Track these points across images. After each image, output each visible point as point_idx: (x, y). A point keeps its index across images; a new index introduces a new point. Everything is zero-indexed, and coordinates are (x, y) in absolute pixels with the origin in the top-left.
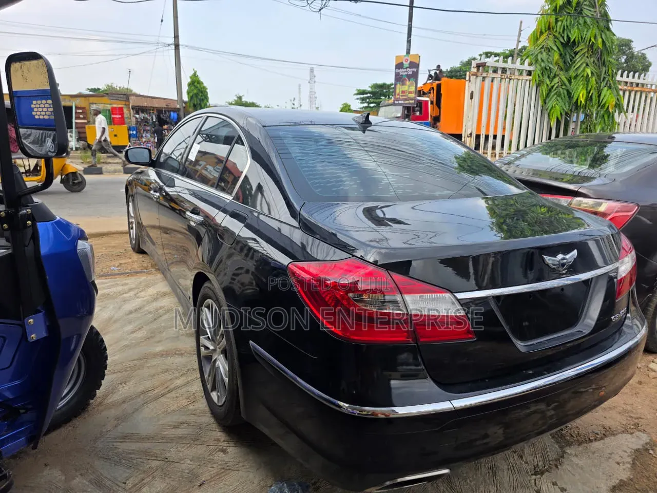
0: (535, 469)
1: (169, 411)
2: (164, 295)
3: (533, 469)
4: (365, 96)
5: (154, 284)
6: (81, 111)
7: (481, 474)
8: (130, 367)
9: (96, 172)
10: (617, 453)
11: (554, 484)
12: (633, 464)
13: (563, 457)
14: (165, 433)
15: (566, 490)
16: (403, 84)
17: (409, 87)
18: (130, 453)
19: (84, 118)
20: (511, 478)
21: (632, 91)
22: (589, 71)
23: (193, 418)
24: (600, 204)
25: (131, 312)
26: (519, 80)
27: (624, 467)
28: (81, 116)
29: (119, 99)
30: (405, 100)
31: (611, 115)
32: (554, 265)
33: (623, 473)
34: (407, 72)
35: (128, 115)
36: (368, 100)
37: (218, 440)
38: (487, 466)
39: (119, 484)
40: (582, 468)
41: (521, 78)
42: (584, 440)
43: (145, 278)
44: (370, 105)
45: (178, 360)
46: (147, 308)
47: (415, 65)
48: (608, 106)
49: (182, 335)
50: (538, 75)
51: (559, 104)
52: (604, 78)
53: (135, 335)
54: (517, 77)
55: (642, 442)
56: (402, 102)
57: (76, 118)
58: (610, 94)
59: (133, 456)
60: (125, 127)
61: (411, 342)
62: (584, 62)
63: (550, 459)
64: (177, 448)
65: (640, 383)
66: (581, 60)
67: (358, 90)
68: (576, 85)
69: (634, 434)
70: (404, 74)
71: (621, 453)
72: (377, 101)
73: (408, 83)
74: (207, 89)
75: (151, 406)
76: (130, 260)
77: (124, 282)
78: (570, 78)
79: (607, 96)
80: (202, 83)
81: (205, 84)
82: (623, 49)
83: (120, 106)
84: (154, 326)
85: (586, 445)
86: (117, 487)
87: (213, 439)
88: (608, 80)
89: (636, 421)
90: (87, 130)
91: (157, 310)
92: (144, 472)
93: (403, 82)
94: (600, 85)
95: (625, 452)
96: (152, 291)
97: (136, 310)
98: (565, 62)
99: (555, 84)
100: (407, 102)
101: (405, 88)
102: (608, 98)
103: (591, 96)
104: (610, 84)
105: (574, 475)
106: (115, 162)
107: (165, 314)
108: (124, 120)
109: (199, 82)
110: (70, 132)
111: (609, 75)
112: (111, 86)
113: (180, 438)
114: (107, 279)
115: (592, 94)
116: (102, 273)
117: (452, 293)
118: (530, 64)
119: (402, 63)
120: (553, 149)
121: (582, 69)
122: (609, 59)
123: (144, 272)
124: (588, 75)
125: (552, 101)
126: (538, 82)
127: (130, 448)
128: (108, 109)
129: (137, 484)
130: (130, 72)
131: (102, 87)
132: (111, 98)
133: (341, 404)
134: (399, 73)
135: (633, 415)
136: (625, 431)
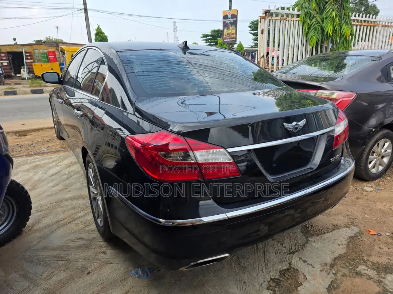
0: (289, 251)
1: (73, 232)
2: (74, 163)
3: (288, 251)
4: (208, 38)
5: (69, 157)
6: (28, 54)
7: (258, 255)
8: (51, 207)
9: (39, 92)
10: (339, 239)
11: (300, 259)
12: (348, 245)
13: (307, 243)
14: (69, 245)
15: (306, 262)
16: (228, 29)
17: (232, 30)
18: (46, 258)
19: (31, 59)
20: (275, 257)
21: (362, 25)
22: (334, 14)
23: (87, 235)
24: (333, 94)
25: (53, 175)
26: (292, 20)
27: (342, 247)
28: (29, 58)
29: (52, 46)
30: (229, 39)
31: (348, 41)
32: (290, 129)
33: (341, 250)
34: (230, 21)
35: (59, 56)
36: (209, 41)
37: (101, 247)
38: (261, 251)
39: (38, 275)
40: (317, 249)
41: (293, 19)
42: (320, 233)
43: (63, 154)
44: (211, 44)
45: (81, 202)
46: (63, 172)
47: (235, 16)
48: (346, 36)
49: (84, 187)
50: (303, 17)
51: (315, 35)
52: (344, 18)
53: (55, 188)
54: (290, 19)
55: (354, 232)
56: (228, 40)
57: (26, 59)
58: (347, 28)
59: (48, 259)
60: (58, 63)
61: (200, 179)
62: (331, 8)
63: (299, 245)
64: (76, 253)
65: (357, 198)
66: (329, 7)
67: (203, 35)
68: (326, 23)
69: (350, 228)
70: (228, 22)
71: (341, 239)
72: (215, 41)
73: (231, 28)
74: (107, 37)
75: (61, 229)
76: (55, 144)
77: (50, 157)
78: (323, 19)
79: (345, 29)
80: (104, 33)
81: (106, 34)
82: (362, 2)
83: (53, 50)
84: (67, 182)
85: (321, 235)
86: (37, 278)
87: (98, 246)
88: (346, 19)
89: (353, 220)
90: (34, 67)
91: (69, 172)
92: (54, 268)
93: (228, 27)
94: (341, 22)
95: (344, 238)
96: (67, 162)
97: (56, 174)
98: (320, 9)
99: (313, 22)
100: (231, 40)
101: (230, 31)
102: (346, 30)
103: (336, 30)
104: (347, 21)
105: (312, 253)
106: (51, 85)
107: (74, 175)
108: (56, 59)
109: (102, 33)
110: (23, 68)
111: (346, 16)
112: (49, 38)
113: (78, 247)
114: (38, 156)
115: (336, 28)
116: (36, 152)
117: (225, 148)
118: (299, 10)
119: (227, 16)
120: (313, 62)
121: (330, 12)
122: (346, 5)
123: (63, 151)
124: (333, 17)
125: (311, 33)
126: (303, 21)
127: (46, 255)
128: (46, 52)
129: (49, 275)
130: (57, 28)
131: (43, 39)
132: (47, 45)
133: (161, 220)
134: (225, 22)
135: (351, 217)
136: (346, 226)
